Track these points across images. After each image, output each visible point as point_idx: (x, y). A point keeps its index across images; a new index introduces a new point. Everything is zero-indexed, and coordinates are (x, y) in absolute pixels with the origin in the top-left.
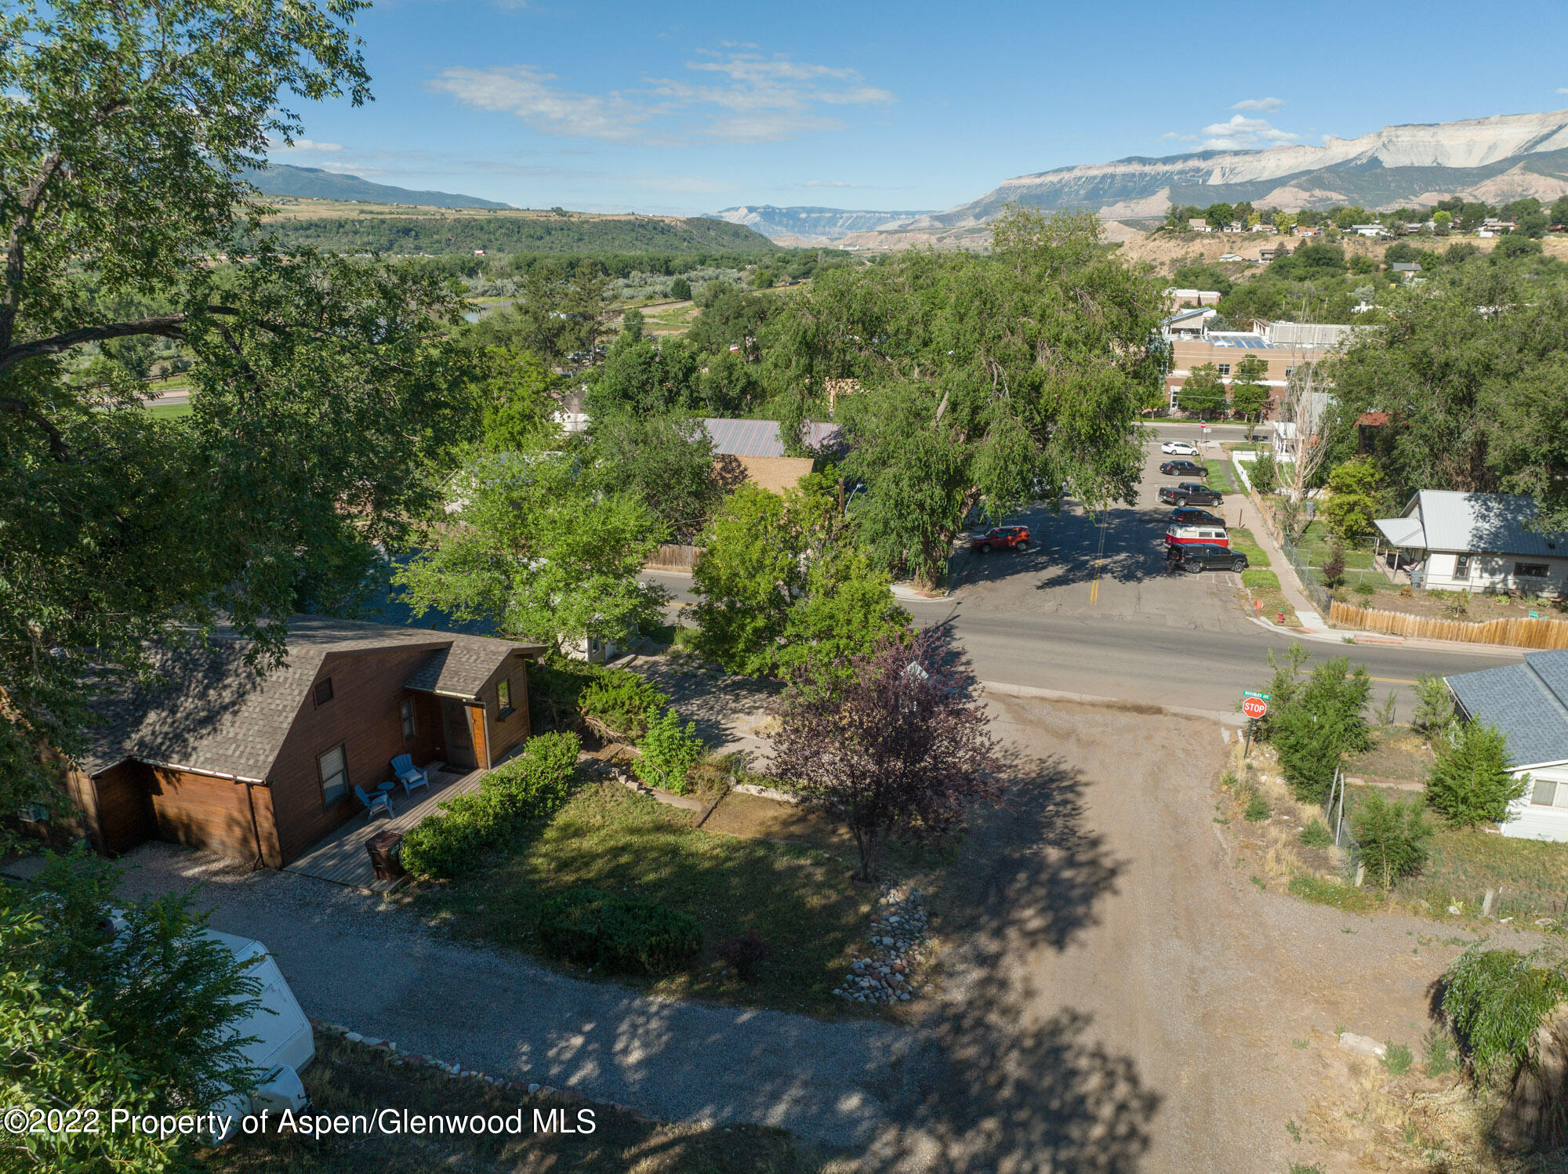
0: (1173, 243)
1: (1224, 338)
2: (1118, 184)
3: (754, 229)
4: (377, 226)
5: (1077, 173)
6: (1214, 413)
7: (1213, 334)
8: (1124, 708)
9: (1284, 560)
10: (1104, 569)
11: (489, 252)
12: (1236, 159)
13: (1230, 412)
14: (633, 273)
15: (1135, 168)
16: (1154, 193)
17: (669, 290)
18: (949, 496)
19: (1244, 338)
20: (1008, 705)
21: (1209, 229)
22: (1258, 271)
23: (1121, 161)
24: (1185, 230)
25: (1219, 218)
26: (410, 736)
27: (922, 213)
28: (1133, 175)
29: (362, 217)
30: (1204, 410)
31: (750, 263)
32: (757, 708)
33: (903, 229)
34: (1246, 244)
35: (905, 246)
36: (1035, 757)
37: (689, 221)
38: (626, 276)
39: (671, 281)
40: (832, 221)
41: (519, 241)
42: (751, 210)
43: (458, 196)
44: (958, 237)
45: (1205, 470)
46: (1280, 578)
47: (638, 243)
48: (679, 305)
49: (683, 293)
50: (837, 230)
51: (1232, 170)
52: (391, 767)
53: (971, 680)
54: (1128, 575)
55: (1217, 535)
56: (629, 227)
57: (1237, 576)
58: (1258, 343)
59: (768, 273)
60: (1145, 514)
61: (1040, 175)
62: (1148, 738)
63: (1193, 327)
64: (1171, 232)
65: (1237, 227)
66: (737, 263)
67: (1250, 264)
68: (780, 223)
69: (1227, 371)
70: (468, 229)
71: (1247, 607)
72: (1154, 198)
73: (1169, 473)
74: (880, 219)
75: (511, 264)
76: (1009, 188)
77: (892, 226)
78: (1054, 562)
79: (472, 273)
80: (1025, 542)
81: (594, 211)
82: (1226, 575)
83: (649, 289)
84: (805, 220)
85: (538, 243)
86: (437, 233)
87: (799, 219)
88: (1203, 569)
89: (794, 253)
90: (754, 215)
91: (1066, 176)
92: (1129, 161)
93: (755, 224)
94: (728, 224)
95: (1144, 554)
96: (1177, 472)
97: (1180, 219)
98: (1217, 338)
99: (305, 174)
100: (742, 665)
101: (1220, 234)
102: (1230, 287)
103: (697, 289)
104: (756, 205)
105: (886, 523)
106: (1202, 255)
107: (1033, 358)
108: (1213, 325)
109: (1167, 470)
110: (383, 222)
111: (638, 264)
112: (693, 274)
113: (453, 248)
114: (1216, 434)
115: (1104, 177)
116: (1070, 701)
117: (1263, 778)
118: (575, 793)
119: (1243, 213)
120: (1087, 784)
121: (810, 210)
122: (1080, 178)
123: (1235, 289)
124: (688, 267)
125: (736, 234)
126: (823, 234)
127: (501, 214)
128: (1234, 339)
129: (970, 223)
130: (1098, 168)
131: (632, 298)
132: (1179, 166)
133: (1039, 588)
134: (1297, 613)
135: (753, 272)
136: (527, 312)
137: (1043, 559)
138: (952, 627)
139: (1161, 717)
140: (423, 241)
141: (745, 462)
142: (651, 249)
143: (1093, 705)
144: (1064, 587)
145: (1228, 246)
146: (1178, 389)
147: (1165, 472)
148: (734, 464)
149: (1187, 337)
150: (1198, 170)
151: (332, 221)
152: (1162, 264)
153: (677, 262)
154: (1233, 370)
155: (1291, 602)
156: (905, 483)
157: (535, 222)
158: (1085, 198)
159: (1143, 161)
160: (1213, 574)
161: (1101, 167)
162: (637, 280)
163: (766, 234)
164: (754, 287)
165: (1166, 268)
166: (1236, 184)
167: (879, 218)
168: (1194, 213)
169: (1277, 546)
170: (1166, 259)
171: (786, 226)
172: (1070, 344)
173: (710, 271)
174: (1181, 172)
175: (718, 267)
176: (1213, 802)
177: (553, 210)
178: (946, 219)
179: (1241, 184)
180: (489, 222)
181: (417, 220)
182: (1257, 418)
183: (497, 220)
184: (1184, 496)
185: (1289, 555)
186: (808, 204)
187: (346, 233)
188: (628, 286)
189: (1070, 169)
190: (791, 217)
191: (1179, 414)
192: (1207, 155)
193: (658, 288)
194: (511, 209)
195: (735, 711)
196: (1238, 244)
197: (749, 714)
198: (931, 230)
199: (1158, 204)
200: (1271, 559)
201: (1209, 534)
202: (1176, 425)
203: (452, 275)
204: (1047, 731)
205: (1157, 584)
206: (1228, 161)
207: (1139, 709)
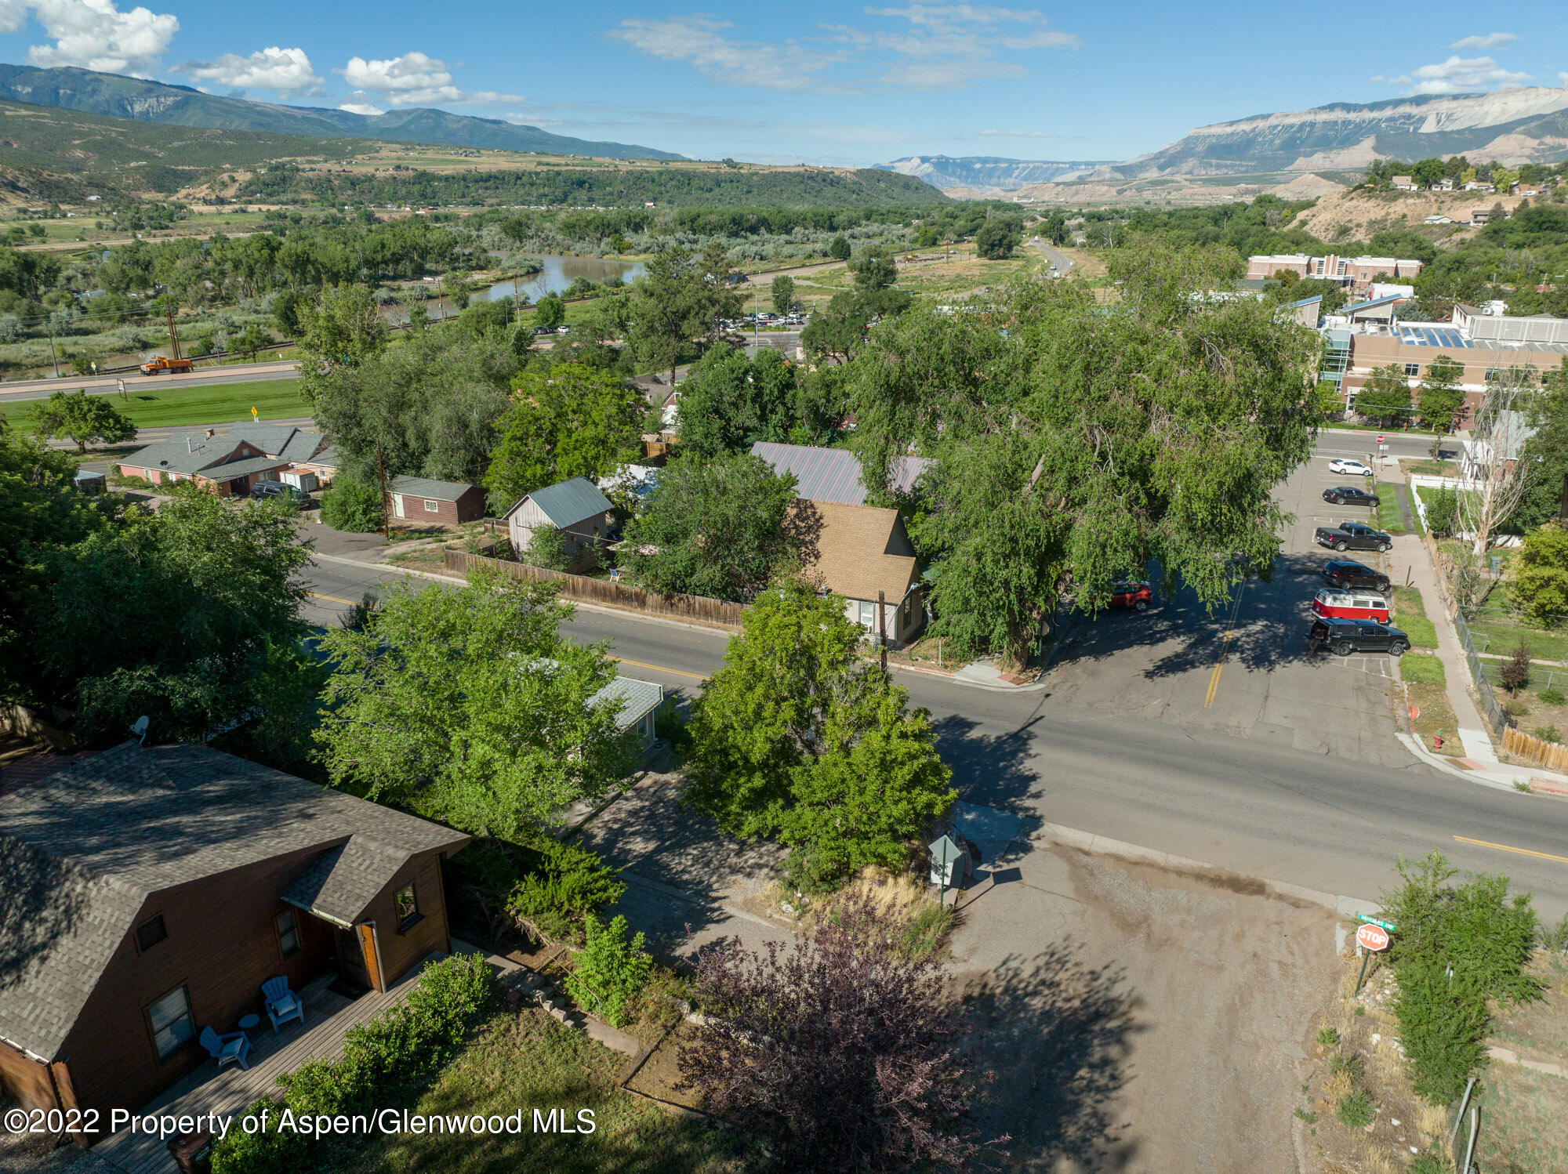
0: (1372, 203)
1: (1415, 330)
2: (1318, 133)
3: (926, 180)
4: (552, 178)
5: (1272, 121)
6: (1396, 421)
7: (1403, 324)
8: (1217, 881)
9: (1455, 640)
10: (1233, 646)
11: (660, 204)
12: (1455, 104)
13: (1415, 419)
14: (797, 229)
15: (1339, 115)
16: (1358, 142)
17: (828, 248)
18: (1041, 574)
19: (1438, 330)
20: (1074, 866)
21: (1415, 188)
22: (1468, 236)
23: (1323, 108)
24: (1387, 188)
25: (1427, 176)
26: (294, 950)
27: (1103, 163)
28: (1336, 123)
29: (539, 169)
30: (1384, 418)
31: (918, 217)
32: (760, 867)
33: (1081, 181)
34: (1457, 204)
35: (1081, 198)
36: (1086, 969)
37: (859, 173)
38: (788, 232)
39: (832, 237)
40: (1008, 172)
41: (689, 193)
42: (924, 160)
43: (633, 147)
44: (1139, 190)
45: (1376, 499)
46: (1447, 669)
47: (806, 195)
48: (837, 266)
49: (842, 251)
50: (1012, 180)
51: (1448, 117)
52: (262, 997)
53: (1035, 822)
54: (1260, 658)
55: (1376, 604)
56: (798, 179)
57: (1394, 661)
58: (1454, 339)
59: (933, 230)
60: (1296, 561)
61: (1232, 123)
62: (1239, 936)
63: (1381, 316)
64: (1371, 190)
65: (1447, 184)
66: (904, 218)
67: (1460, 227)
68: (953, 174)
69: (1415, 372)
70: (640, 182)
71: (1401, 713)
72: (1356, 148)
73: (1334, 501)
74: (1057, 170)
75: (675, 220)
76: (1197, 138)
77: (1071, 177)
78: (1175, 631)
79: (637, 228)
80: (1147, 602)
81: (766, 162)
82: (1380, 659)
83: (809, 247)
84: (979, 171)
85: (708, 195)
86: (610, 185)
87: (973, 170)
88: (1354, 650)
89: (963, 206)
90: (927, 165)
91: (1261, 124)
92: (1332, 107)
93: (928, 175)
94: (898, 175)
95: (1286, 623)
96: (1342, 501)
97: (1382, 176)
98: (1406, 331)
99: (488, 125)
100: (738, 826)
101: (1427, 193)
102: (1434, 254)
103: (857, 248)
104: (930, 155)
105: (967, 601)
106: (1404, 216)
107: (1144, 426)
108: (1405, 312)
109: (1331, 497)
110: (558, 174)
111: (802, 220)
112: (857, 230)
113: (625, 201)
114: (1397, 447)
115: (1302, 125)
116: (1151, 865)
117: (1376, 1038)
118: (477, 1035)
119: (1456, 170)
120: (1141, 1029)
121: (984, 161)
122: (1276, 126)
123: (1439, 257)
124: (852, 223)
125: (907, 186)
126: (998, 185)
127: (673, 166)
128: (1428, 331)
129: (1153, 174)
130: (1296, 116)
131: (791, 257)
132: (1388, 112)
133: (1149, 675)
134: (1462, 732)
135: (918, 228)
136: (652, 295)
137: (1163, 625)
138: (1031, 736)
139: (1258, 899)
140: (596, 193)
141: (821, 509)
142: (819, 202)
143: (1180, 873)
144: (1180, 675)
145: (1435, 207)
146: (1356, 390)
147: (1329, 500)
148: (809, 511)
149: (1372, 328)
150: (1409, 117)
151: (510, 173)
152: (1359, 225)
153: (841, 218)
154: (1423, 371)
155: (1457, 711)
156: (988, 558)
157: (705, 174)
158: (1281, 148)
159: (1347, 107)
160: (1365, 657)
161: (1299, 115)
162: (799, 236)
163: (938, 186)
164: (918, 246)
165: (1362, 230)
166: (1452, 132)
167: (1054, 168)
168: (1399, 169)
169: (1449, 618)
170: (1364, 220)
171: (960, 177)
172: (1189, 412)
173: (875, 227)
174: (1390, 119)
175: (883, 223)
176: (1301, 1074)
177: (724, 162)
178: (1127, 170)
179: (1458, 132)
180: (661, 174)
181: (591, 172)
182: (1447, 430)
183: (669, 172)
184: (1344, 539)
185: (1462, 634)
186: (983, 155)
187: (523, 185)
188: (788, 242)
189: (1265, 117)
190: (965, 168)
191: (1356, 419)
192: (1421, 100)
193: (819, 246)
194: (684, 160)
195: (735, 870)
196: (1448, 204)
197: (749, 875)
198: (1112, 183)
199: (1362, 155)
200: (1440, 637)
201: (1366, 603)
202: (1350, 432)
203: (616, 232)
204: (1113, 915)
205: (1293, 671)
206: (1445, 106)
207: (1237, 885)
